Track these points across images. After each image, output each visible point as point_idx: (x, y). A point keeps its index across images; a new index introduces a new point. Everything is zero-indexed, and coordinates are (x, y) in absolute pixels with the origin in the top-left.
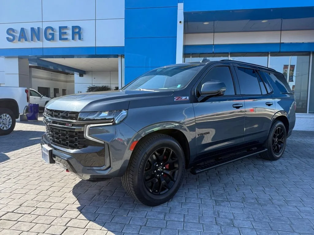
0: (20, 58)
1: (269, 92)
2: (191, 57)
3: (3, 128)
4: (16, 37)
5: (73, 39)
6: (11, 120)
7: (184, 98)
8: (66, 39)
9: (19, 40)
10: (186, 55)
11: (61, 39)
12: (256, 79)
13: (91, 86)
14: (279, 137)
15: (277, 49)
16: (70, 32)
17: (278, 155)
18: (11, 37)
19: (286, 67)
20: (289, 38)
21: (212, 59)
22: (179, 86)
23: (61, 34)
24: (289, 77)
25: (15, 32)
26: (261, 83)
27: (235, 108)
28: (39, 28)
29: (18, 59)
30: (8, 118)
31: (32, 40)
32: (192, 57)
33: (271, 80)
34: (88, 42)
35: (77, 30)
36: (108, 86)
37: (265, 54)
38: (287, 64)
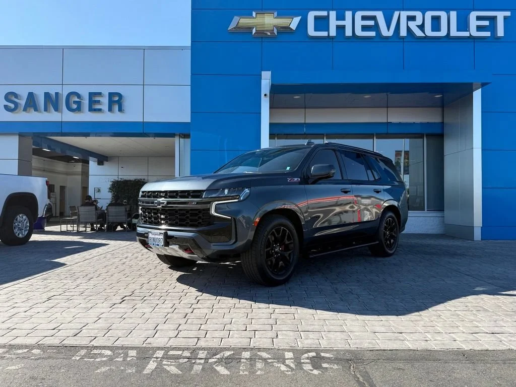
0: (21, 135)
1: (377, 178)
2: (276, 139)
3: (19, 234)
4: (19, 105)
5: (110, 110)
6: (28, 224)
7: (296, 179)
8: (100, 110)
9: (25, 110)
10: (272, 136)
11: (91, 109)
12: (363, 167)
13: (117, 179)
14: (391, 230)
15: (383, 130)
16: (105, 101)
17: (391, 250)
18: (12, 106)
19: (398, 153)
20: (397, 117)
21: (317, 142)
22: (288, 168)
23: (92, 102)
24: (404, 167)
25: (19, 98)
26: (369, 172)
27: (343, 193)
28: (57, 94)
29: (18, 136)
30: (25, 220)
31: (46, 110)
32: (278, 139)
33: (380, 168)
34: (131, 115)
35: (117, 99)
36: (144, 179)
37: (370, 136)
38: (400, 150)
